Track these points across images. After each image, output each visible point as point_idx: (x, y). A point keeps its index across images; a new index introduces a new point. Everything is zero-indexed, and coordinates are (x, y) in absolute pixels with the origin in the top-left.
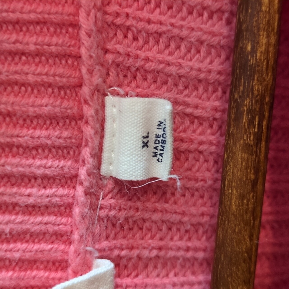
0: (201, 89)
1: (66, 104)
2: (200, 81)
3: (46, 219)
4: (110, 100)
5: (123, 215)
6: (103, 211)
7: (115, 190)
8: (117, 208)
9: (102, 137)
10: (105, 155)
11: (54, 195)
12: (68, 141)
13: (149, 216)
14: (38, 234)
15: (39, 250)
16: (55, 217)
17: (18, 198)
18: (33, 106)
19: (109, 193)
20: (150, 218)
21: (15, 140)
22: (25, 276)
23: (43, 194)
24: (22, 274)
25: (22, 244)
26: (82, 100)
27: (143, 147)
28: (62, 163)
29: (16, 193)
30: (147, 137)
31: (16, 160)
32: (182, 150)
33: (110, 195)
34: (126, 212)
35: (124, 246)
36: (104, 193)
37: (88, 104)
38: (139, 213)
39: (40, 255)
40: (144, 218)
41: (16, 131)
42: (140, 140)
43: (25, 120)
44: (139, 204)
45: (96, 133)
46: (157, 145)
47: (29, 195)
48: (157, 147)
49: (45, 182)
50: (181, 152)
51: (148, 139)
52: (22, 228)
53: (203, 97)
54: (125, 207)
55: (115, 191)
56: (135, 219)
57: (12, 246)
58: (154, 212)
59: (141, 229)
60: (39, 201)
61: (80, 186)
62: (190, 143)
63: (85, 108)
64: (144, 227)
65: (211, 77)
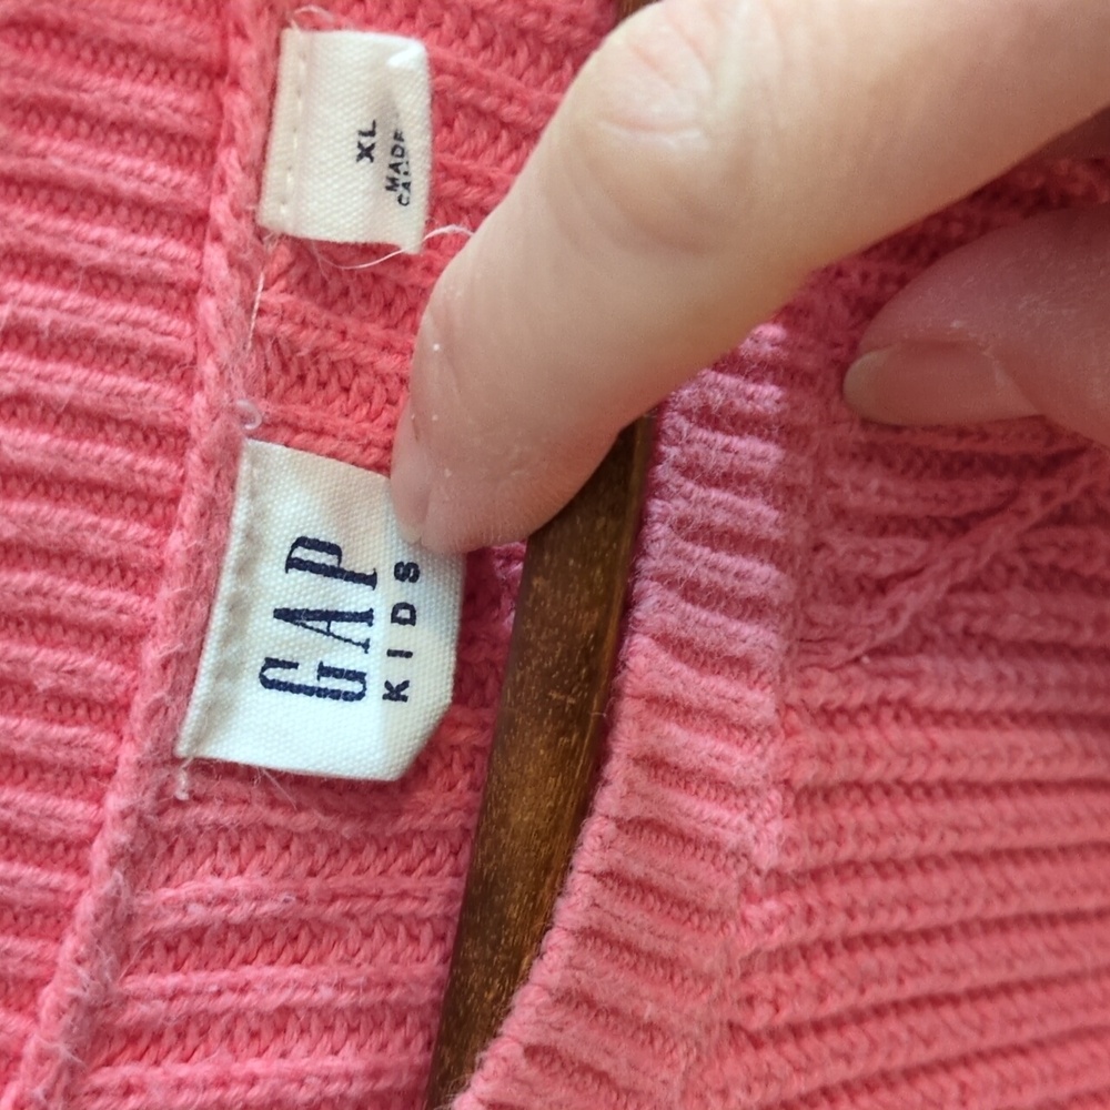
0: (523, 56)
1: (195, 27)
2: (523, 33)
3: (136, 312)
4: (294, 38)
5: (308, 339)
6: (265, 318)
7: (293, 272)
8: (298, 319)
9: (269, 125)
10: (272, 174)
11: (157, 254)
12: (196, 122)
13: (369, 359)
14: (116, 349)
15: (116, 392)
16: (156, 313)
17: (73, 245)
18: (117, 17)
19: (280, 276)
20: (372, 363)
21: (72, 95)
22: (77, 450)
23: (133, 245)
24: (72, 445)
25: (75, 367)
26: (231, 26)
27: (360, 157)
28: (178, 176)
29: (67, 232)
30: (372, 133)
31: (72, 148)
32: (466, 204)
33: (282, 284)
34: (318, 332)
35: (302, 423)
36: (266, 276)
37: (245, 37)
38: (347, 344)
39: (117, 404)
40: (358, 361)
41: (76, 74)
42: (352, 139)
43: (95, 52)
44: (349, 322)
45: (256, 110)
46: (399, 160)
47: (100, 243)
48: (399, 164)
49: (137, 217)
50: (461, 208)
51: (373, 140)
52: (77, 326)
53: (526, 75)
54: (315, 320)
55: (295, 272)
56: (334, 357)
57: (50, 367)
58: (383, 349)
59: (347, 390)
60: (122, 260)
61: (216, 245)
62: (487, 190)
63: (235, 45)
64: (354, 387)
65: (549, 26)
